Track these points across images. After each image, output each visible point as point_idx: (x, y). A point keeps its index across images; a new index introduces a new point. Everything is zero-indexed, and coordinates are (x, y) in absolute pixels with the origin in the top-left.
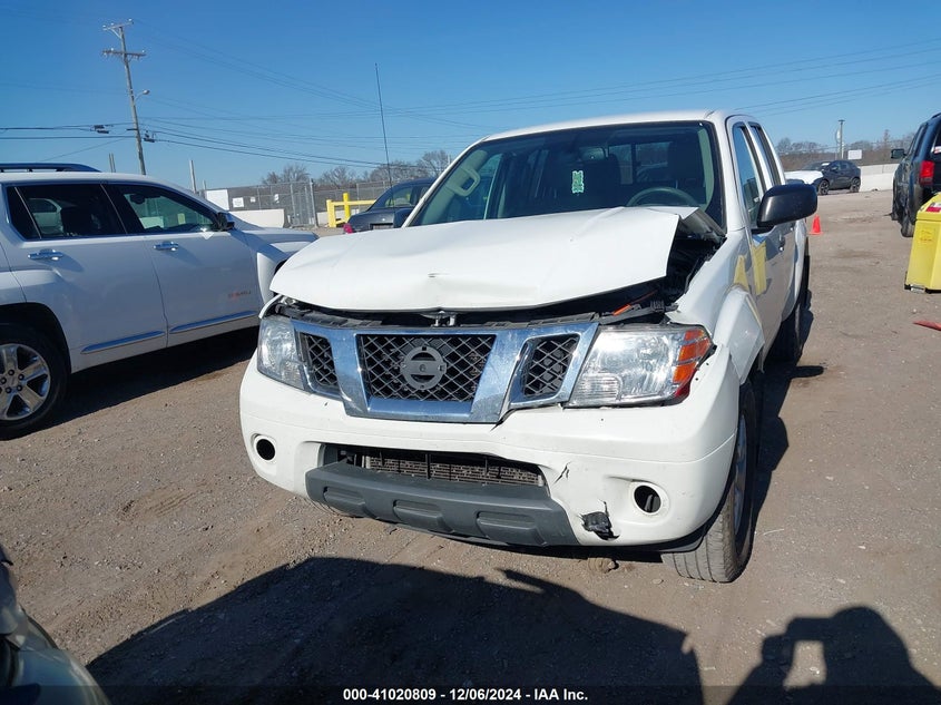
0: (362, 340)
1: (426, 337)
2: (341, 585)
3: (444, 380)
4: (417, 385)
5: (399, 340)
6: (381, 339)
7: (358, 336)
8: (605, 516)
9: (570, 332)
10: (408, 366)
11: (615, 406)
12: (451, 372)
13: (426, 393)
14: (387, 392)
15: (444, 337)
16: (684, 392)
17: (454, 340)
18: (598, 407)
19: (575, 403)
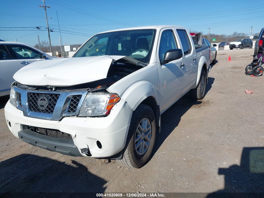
0: (29, 94)
1: (45, 94)
2: (32, 164)
3: (48, 107)
4: (41, 108)
5: (38, 94)
6: (34, 94)
7: (28, 93)
8: (88, 149)
9: (80, 94)
10: (39, 102)
11: (90, 117)
12: (50, 104)
13: (43, 110)
14: (34, 109)
15: (49, 94)
16: (108, 113)
17: (51, 95)
18: (86, 117)
19: (81, 115)
